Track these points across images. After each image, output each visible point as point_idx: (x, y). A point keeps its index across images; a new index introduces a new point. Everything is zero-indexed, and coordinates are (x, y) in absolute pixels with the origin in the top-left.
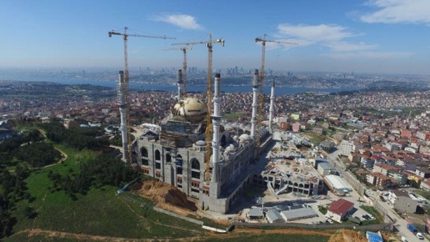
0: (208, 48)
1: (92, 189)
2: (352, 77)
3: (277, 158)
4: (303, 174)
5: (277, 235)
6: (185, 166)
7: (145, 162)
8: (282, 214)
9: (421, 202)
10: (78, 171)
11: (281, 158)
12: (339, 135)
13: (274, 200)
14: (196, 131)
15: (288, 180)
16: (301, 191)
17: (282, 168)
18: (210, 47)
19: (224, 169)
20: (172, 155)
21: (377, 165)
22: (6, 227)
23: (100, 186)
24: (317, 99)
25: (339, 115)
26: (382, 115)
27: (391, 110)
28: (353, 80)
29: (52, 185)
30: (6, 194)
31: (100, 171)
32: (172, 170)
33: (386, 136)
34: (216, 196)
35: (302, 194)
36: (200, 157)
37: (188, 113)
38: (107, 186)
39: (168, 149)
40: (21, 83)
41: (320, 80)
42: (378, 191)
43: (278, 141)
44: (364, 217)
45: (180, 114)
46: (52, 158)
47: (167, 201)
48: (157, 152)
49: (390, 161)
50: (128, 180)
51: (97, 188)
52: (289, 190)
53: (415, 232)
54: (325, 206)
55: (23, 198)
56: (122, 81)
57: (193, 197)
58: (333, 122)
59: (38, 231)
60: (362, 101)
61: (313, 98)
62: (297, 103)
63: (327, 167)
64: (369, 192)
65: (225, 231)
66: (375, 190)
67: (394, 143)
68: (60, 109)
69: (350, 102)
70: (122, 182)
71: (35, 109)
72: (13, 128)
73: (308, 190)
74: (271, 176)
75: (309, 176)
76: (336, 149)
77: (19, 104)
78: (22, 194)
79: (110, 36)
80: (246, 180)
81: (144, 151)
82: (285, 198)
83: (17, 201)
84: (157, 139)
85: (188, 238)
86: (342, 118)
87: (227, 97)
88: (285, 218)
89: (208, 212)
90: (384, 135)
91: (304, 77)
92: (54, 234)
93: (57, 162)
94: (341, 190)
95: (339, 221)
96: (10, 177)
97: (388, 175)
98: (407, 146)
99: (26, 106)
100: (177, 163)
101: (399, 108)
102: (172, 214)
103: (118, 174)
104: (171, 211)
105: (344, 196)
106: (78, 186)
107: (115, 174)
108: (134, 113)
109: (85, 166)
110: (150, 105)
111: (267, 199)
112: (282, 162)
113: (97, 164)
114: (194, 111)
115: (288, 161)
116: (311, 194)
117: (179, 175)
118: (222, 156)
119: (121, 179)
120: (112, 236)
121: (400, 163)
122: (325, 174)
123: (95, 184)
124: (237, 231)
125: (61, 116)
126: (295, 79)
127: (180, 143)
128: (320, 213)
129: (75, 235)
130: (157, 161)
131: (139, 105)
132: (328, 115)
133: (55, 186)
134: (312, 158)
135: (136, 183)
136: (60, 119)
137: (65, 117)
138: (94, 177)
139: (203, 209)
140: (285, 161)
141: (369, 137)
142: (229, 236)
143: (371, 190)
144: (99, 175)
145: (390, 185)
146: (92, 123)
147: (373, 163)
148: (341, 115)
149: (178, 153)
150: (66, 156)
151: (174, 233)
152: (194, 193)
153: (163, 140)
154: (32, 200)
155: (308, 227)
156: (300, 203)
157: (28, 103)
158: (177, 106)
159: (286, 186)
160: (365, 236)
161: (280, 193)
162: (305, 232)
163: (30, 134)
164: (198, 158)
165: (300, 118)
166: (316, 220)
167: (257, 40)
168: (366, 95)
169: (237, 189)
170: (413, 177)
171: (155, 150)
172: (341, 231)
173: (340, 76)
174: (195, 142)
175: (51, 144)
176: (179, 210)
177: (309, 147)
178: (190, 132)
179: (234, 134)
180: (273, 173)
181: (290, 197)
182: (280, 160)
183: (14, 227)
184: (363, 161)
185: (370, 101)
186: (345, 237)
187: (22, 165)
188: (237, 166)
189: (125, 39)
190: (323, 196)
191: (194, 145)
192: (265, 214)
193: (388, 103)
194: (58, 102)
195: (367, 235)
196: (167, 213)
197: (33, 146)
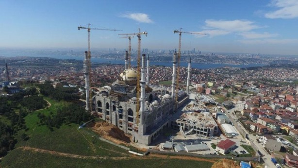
0: (138, 38)
1: (63, 125)
2: (258, 57)
3: (189, 111)
4: (204, 122)
5: (177, 159)
6: (124, 113)
7: (100, 110)
8: (185, 147)
9: (286, 144)
10: (55, 114)
11: (192, 111)
12: (238, 97)
13: (183, 138)
14: (132, 91)
15: (194, 125)
16: (202, 133)
17: (191, 118)
18: (139, 37)
19: (149, 116)
20: (117, 106)
21: (260, 118)
22: (11, 144)
23: (68, 124)
24: (231, 73)
25: (242, 84)
26: (278, 84)
27: (285, 81)
28: (259, 60)
29: (39, 122)
30: (13, 125)
31: (69, 114)
32: (116, 116)
33: (274, 99)
34: (142, 134)
35: (203, 135)
36: (133, 107)
37: (128, 79)
38: (73, 123)
39: (114, 102)
40: (31, 58)
41: (234, 59)
42: (257, 135)
43: (193, 100)
44: (241, 152)
45: (122, 80)
46: (41, 105)
47: (110, 135)
48: (107, 104)
49: (271, 116)
50: (86, 120)
51: (66, 124)
52: (194, 132)
53: (275, 163)
54: (216, 144)
55: (22, 129)
56: (86, 58)
57: (129, 134)
58: (236, 89)
59: (28, 148)
60: (264, 74)
61: (228, 71)
62: (216, 75)
63: (223, 119)
64: (251, 136)
65: (142, 155)
66: (255, 135)
67: (278, 104)
68: (54, 75)
69: (255, 75)
70: (82, 122)
71: (39, 75)
72: (21, 86)
73: (206, 133)
74: (182, 123)
75: (209, 123)
76: (234, 107)
77: (29, 72)
78: (21, 126)
79: (79, 29)
80: (165, 124)
81: (100, 103)
82: (190, 137)
83: (18, 130)
84: (108, 96)
85: (118, 158)
86: (245, 86)
87: (166, 70)
88: (187, 150)
89: (137, 144)
90: (272, 98)
91: (223, 57)
92: (37, 150)
93: (44, 108)
94: (231, 134)
95: (223, 153)
96: (15, 116)
97: (267, 125)
98: (288, 106)
99: (34, 73)
100: (119, 112)
101: (291, 80)
102: (111, 143)
103: (80, 116)
104: (111, 141)
105: (232, 138)
106: (55, 123)
107: (78, 116)
108: (100, 79)
109: (61, 111)
110: (113, 74)
111: (177, 137)
112: (192, 114)
113: (68, 110)
114: (132, 78)
115: (196, 113)
116: (208, 136)
117: (121, 119)
118: (148, 108)
119: (81, 120)
120: (71, 153)
121: (278, 118)
122: (222, 123)
123: (65, 122)
124: (151, 155)
125: (53, 80)
126: (217, 58)
127: (122, 98)
128: (211, 148)
129: (50, 151)
130: (107, 110)
131: (105, 74)
132: (235, 83)
133: (41, 122)
134: (215, 112)
135: (91, 123)
136: (51, 82)
137: (55, 80)
138: (66, 117)
139: (134, 141)
140: (194, 113)
141: (260, 99)
142: (145, 158)
143: (252, 135)
144: (68, 116)
145: (266, 132)
146: (71, 85)
147: (258, 117)
148: (244, 84)
149: (120, 105)
150: (50, 104)
151: (110, 154)
152: (129, 131)
153: (111, 96)
154: (27, 130)
155: (200, 156)
156: (200, 141)
157: (35, 71)
158: (121, 75)
159: (192, 130)
160: (239, 164)
161: (188, 134)
162: (197, 159)
163: (30, 90)
164: (132, 109)
165: (214, 85)
166: (208, 152)
167: (175, 32)
168: (267, 70)
169: (158, 130)
170: (285, 127)
171: (106, 102)
172: (222, 159)
173: (249, 56)
174: (131, 98)
175: (42, 97)
176: (115, 140)
177: (214, 104)
178: (129, 92)
179: (159, 94)
180: (184, 120)
181: (194, 137)
182: (191, 112)
183: (15, 145)
184: (251, 115)
185: (270, 75)
186: (224, 164)
187: (23, 109)
188: (159, 115)
189: (89, 31)
190: (216, 138)
191: (130, 100)
192: (174, 147)
193: (284, 76)
194: (54, 71)
195: (241, 163)
196: (108, 141)
197: (31, 97)
